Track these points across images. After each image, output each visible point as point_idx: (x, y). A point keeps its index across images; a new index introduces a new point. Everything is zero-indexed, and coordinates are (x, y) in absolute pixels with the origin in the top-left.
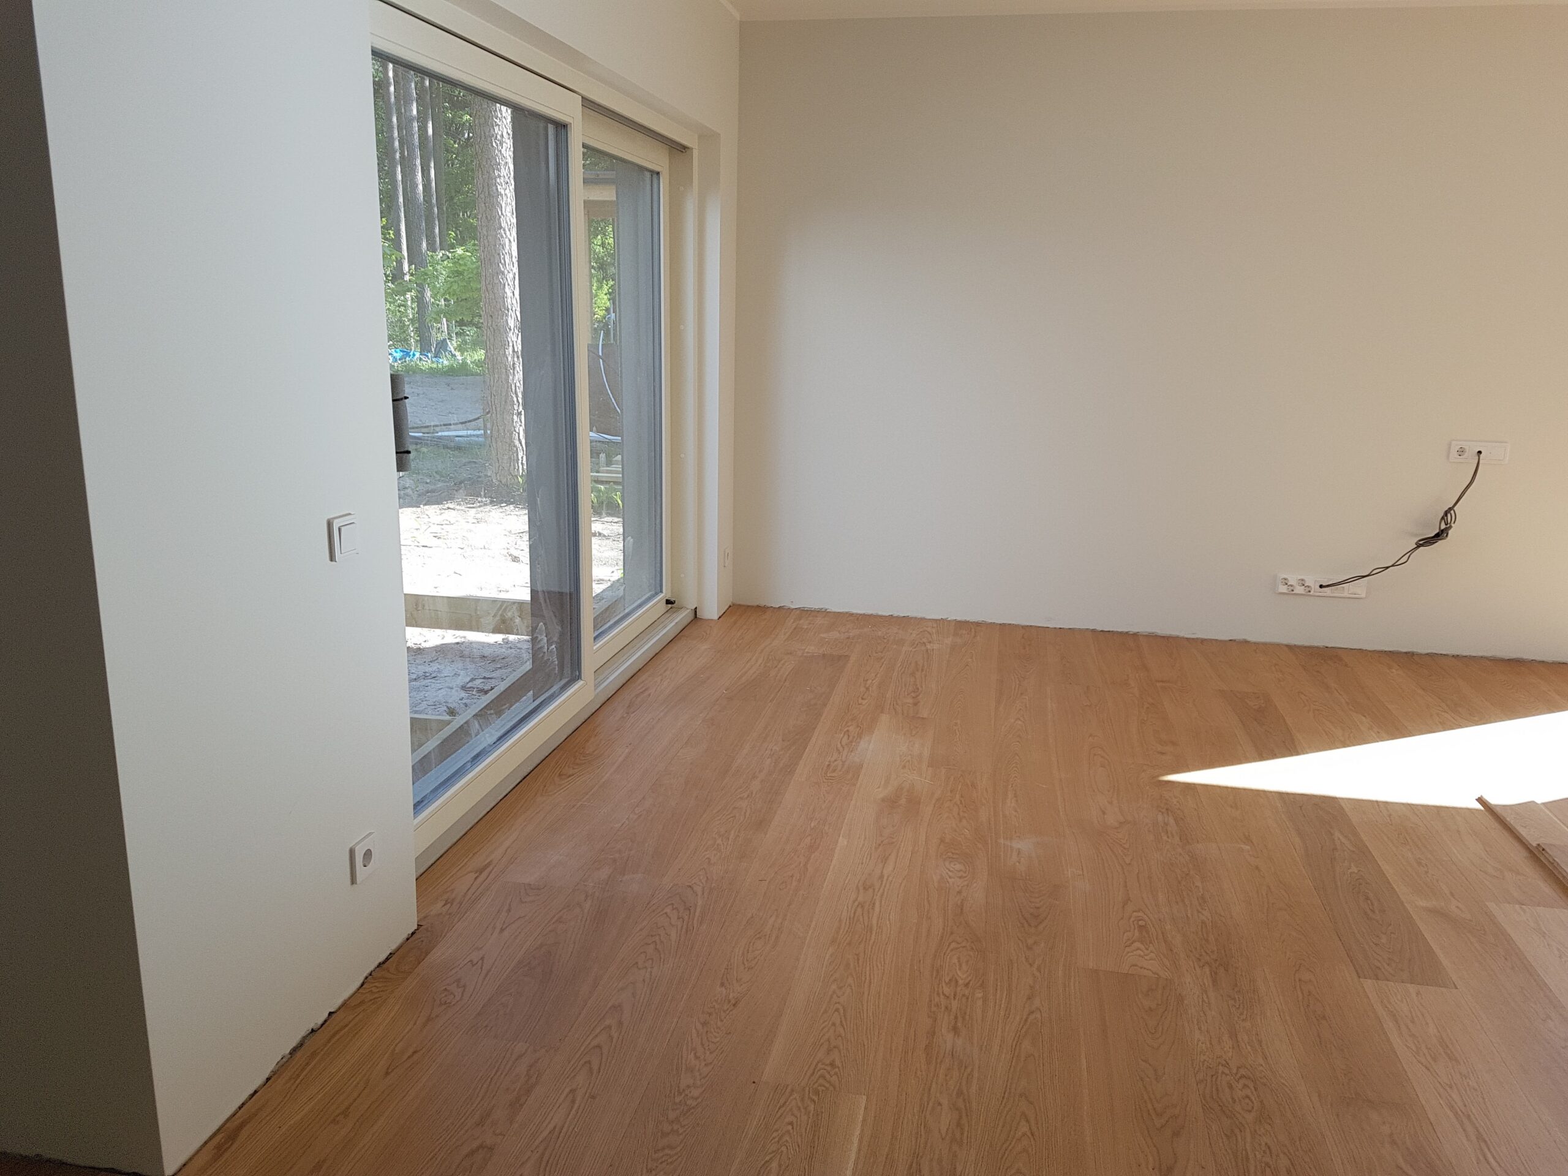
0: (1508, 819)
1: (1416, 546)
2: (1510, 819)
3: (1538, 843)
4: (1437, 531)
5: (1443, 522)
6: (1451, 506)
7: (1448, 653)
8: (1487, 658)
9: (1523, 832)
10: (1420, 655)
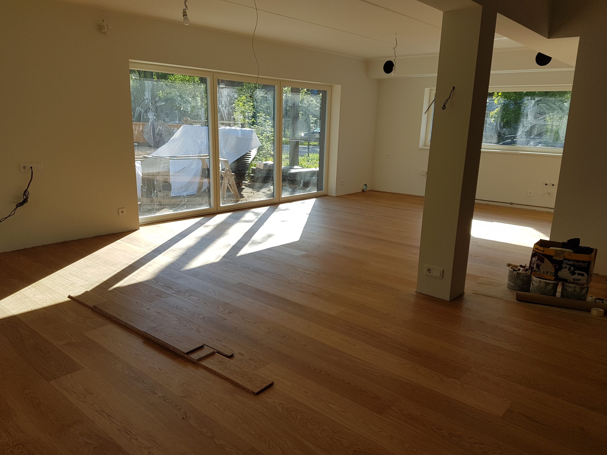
0: (81, 301)
1: (16, 207)
2: (82, 300)
3: (93, 305)
4: (23, 200)
5: (24, 196)
6: (26, 189)
7: (40, 245)
8: (54, 244)
9: (87, 303)
10: (29, 249)
